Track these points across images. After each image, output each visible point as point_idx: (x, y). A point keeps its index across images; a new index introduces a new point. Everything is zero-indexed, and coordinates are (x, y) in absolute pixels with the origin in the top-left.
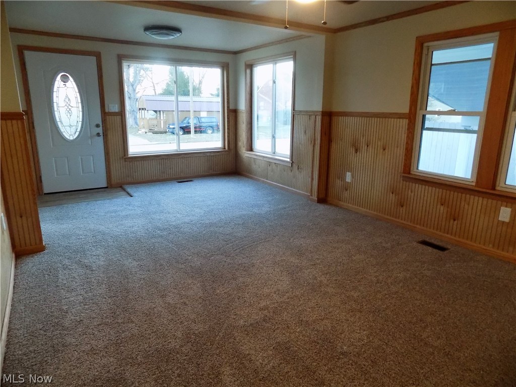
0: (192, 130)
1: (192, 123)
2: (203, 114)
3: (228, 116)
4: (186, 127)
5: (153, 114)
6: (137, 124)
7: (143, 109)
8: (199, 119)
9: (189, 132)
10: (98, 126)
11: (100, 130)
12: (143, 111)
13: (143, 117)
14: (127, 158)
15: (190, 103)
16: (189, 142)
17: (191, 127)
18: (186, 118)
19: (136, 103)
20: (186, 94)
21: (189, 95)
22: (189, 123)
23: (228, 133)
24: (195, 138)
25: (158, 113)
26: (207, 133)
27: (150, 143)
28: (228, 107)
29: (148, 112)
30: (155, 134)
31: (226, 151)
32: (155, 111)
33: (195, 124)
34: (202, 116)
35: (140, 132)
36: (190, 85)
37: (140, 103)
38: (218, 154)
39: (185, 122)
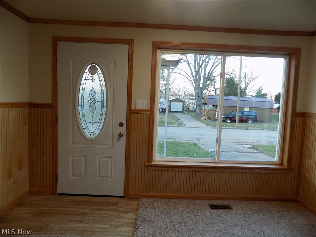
0: (237, 120)
1: (238, 115)
2: (246, 109)
3: (292, 121)
4: (233, 117)
5: (212, 107)
6: (201, 114)
7: (205, 104)
8: (243, 112)
9: (235, 121)
10: (121, 125)
11: (123, 130)
12: (205, 105)
13: (205, 109)
14: (151, 166)
15: (238, 101)
16: (234, 129)
17: (237, 118)
18: (233, 111)
19: (202, 100)
20: (235, 95)
21: (237, 96)
22: (235, 115)
23: (290, 145)
24: (239, 126)
25: (215, 107)
26: (248, 123)
27: (206, 127)
28: (294, 109)
29: (208, 106)
30: (211, 121)
31: (284, 169)
32: (214, 106)
33: (240, 116)
34: (245, 110)
35: (202, 118)
36: (239, 90)
37: (204, 100)
38: (272, 172)
39: (232, 114)
